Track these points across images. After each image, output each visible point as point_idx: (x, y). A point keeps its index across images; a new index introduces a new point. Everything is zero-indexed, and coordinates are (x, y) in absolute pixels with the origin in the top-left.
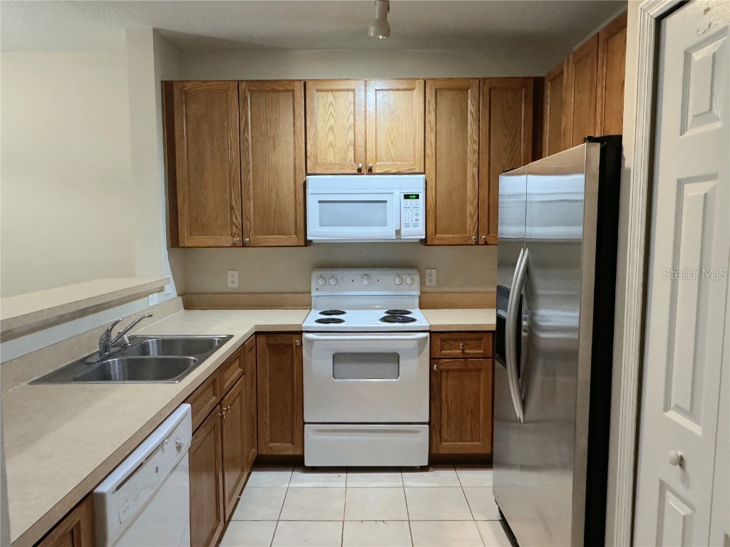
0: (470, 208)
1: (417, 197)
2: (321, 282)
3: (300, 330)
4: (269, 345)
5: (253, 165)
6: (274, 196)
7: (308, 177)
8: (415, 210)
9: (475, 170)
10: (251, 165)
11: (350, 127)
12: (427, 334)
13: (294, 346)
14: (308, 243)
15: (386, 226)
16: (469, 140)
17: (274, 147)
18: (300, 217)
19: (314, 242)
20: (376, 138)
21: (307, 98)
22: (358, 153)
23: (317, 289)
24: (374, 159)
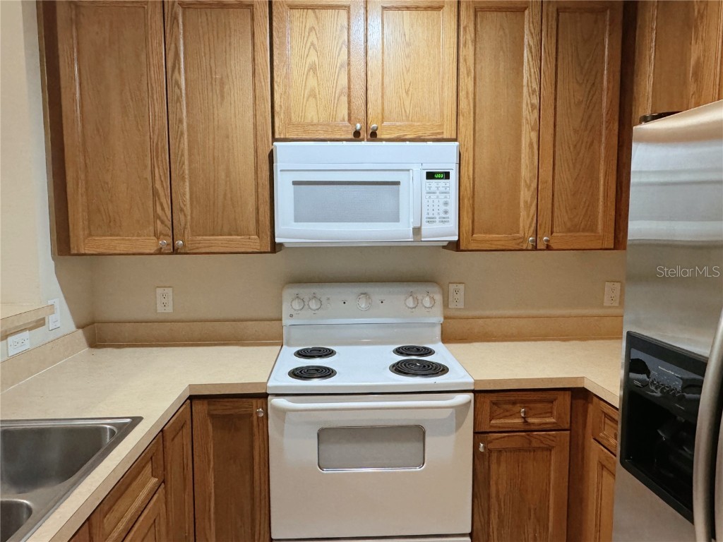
0: (525, 195)
1: (447, 175)
2: (296, 305)
3: (264, 391)
4: (212, 416)
5: (188, 125)
6: (223, 175)
7: (275, 143)
8: (442, 196)
9: (534, 135)
10: (185, 124)
11: (342, 66)
12: (469, 396)
13: (255, 417)
14: (275, 247)
15: (398, 221)
16: (525, 90)
17: (222, 97)
18: (265, 209)
19: (286, 246)
20: (383, 84)
21: (274, 19)
22: (354, 107)
23: (291, 316)
24: (380, 117)
